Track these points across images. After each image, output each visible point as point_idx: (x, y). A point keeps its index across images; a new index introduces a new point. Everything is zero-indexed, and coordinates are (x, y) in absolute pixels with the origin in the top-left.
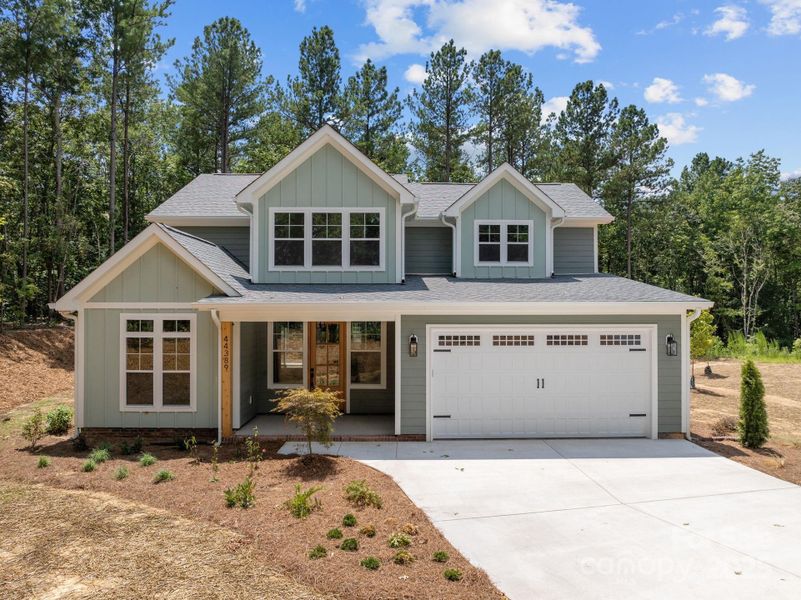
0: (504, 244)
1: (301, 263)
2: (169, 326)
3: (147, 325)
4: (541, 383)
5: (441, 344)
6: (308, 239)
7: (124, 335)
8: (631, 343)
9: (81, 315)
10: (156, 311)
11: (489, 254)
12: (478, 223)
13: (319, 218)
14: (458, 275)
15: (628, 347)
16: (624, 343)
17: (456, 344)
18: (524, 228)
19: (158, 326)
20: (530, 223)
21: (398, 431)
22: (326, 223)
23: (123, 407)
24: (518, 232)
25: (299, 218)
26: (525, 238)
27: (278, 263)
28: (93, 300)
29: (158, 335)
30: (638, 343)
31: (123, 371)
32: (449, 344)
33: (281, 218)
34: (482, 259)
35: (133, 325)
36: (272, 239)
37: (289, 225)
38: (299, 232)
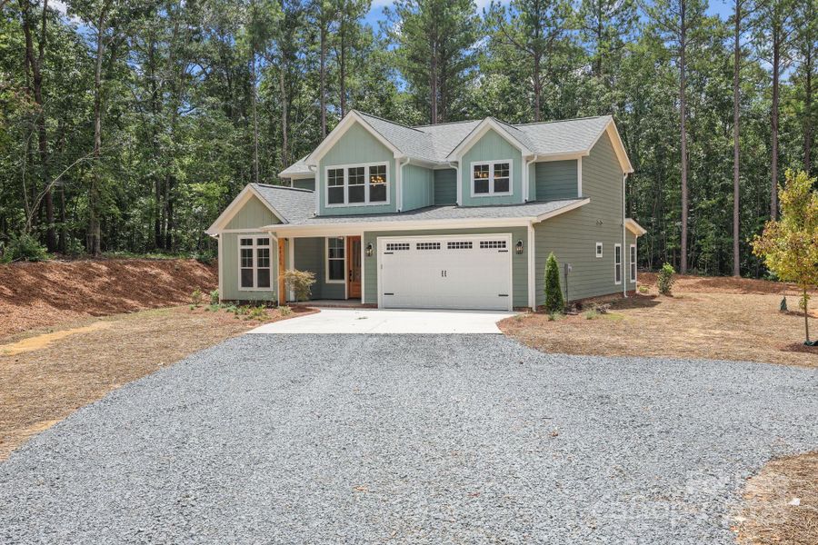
0: (492, 178)
1: (342, 202)
2: (260, 242)
3: (249, 242)
4: (444, 274)
5: (388, 249)
6: (346, 186)
7: (240, 247)
8: (499, 247)
9: (221, 236)
10: (253, 233)
11: (481, 187)
12: (473, 164)
13: (351, 171)
14: (460, 204)
15: (498, 249)
16: (495, 247)
17: (396, 249)
18: (506, 166)
19: (255, 242)
20: (510, 162)
21: (363, 302)
22: (357, 174)
23: (240, 288)
24: (502, 169)
25: (341, 172)
26: (506, 173)
27: (330, 202)
28: (226, 228)
29: (255, 247)
30: (504, 246)
31: (240, 268)
32: (392, 249)
33: (331, 173)
34: (477, 191)
35: (244, 242)
36: (327, 187)
37: (335, 176)
38: (341, 181)
